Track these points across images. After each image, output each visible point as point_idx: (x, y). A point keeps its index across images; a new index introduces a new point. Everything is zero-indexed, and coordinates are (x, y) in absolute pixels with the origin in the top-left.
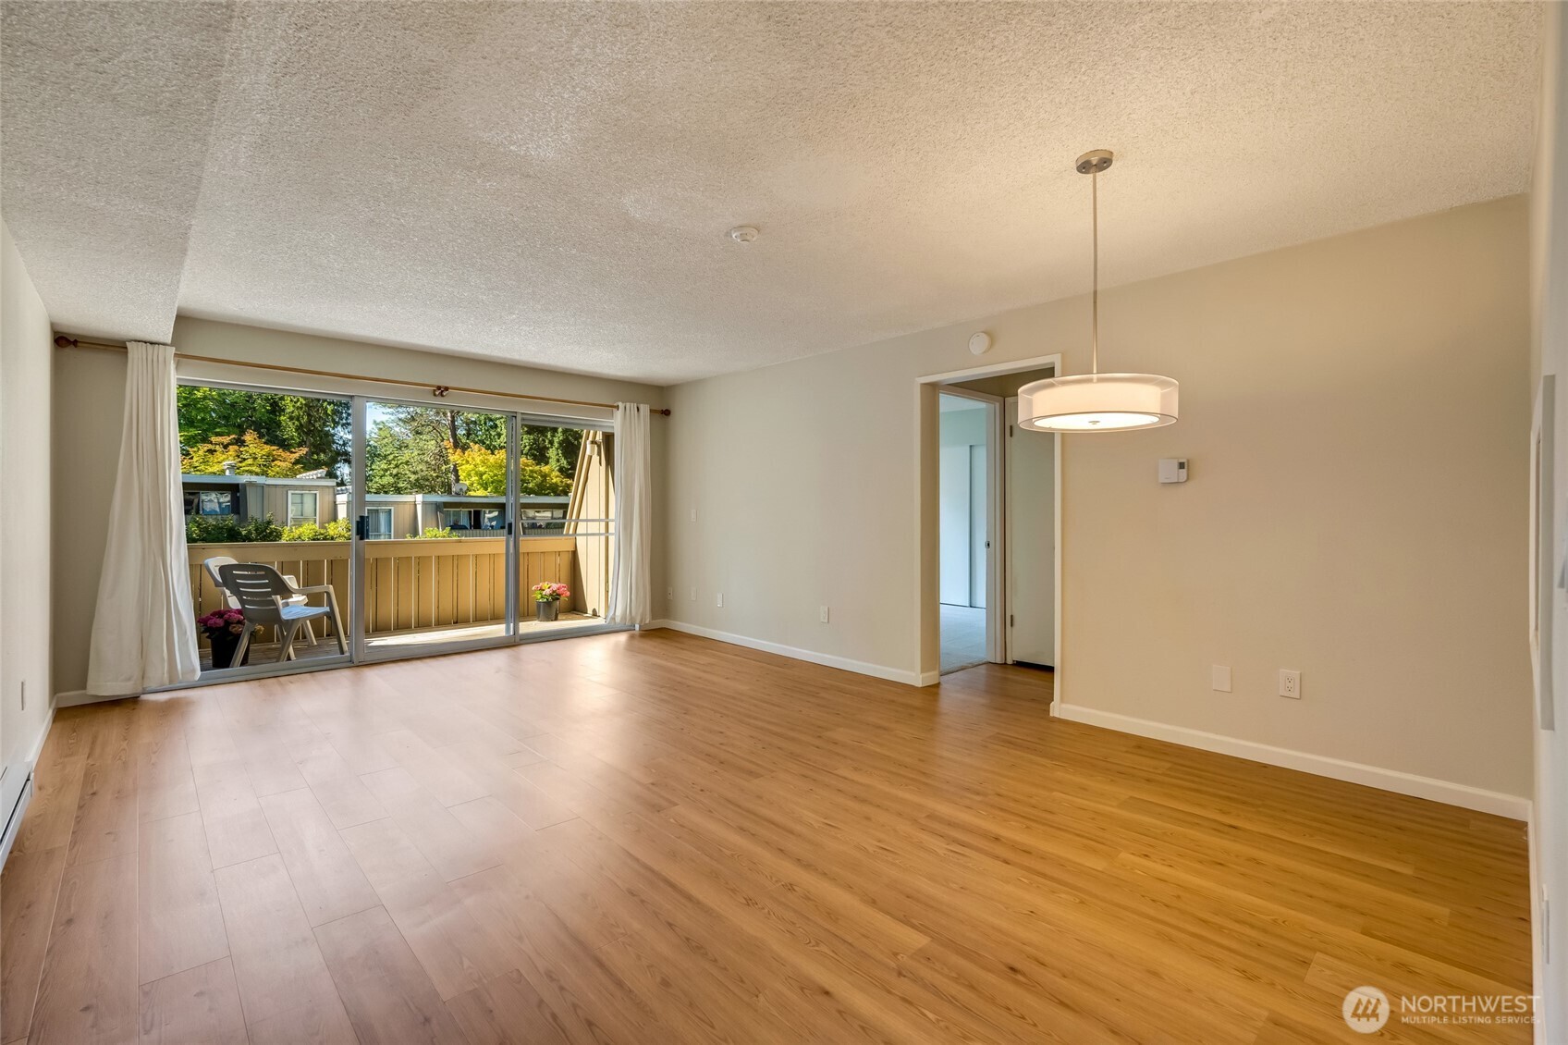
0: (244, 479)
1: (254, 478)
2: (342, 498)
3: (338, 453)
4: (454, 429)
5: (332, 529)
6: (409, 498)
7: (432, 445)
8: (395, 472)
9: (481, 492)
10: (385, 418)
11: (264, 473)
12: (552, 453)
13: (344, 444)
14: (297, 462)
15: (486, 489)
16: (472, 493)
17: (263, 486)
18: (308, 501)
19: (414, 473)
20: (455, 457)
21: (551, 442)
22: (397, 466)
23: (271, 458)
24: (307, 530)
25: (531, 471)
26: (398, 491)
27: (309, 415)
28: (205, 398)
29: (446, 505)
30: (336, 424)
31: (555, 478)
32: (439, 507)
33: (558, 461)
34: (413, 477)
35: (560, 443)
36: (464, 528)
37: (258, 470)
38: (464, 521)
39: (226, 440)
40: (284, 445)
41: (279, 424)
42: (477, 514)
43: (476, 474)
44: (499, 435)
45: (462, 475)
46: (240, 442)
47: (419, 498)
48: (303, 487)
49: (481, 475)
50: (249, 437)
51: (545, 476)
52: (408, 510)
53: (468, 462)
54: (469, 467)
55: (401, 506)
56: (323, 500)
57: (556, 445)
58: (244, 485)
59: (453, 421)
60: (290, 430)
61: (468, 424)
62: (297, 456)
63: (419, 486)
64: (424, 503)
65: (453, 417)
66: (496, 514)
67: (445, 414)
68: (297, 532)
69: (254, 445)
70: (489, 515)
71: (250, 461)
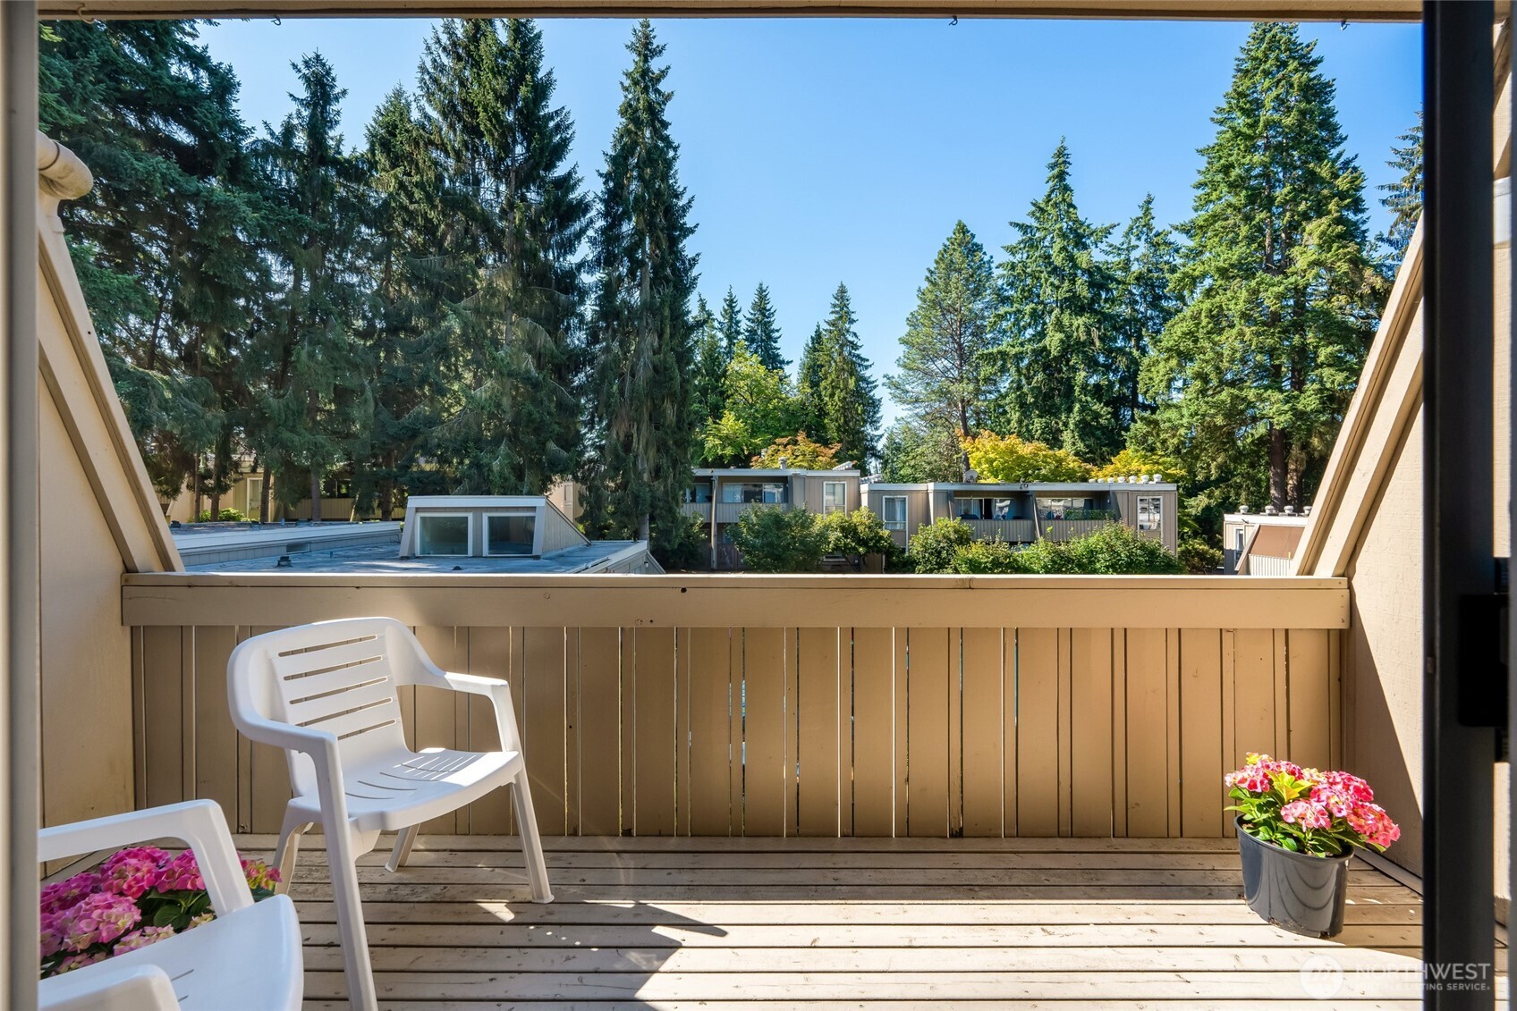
0: (791, 472)
1: (798, 471)
2: (864, 488)
3: (867, 449)
4: (964, 420)
5: (856, 518)
6: (921, 487)
7: (944, 437)
8: (912, 463)
9: (991, 480)
10: (904, 414)
11: (811, 468)
12: (1067, 436)
13: (872, 440)
14: (835, 456)
15: (996, 477)
16: (982, 481)
17: (804, 478)
18: (839, 489)
19: (929, 463)
20: (965, 445)
21: (1066, 424)
22: (914, 458)
23: (816, 454)
24: (835, 518)
25: (1045, 456)
26: (915, 480)
27: (845, 417)
28: (775, 408)
29: (957, 493)
30: (865, 422)
31: (1073, 463)
32: (951, 496)
33: (1074, 444)
34: (928, 468)
35: (1076, 425)
36: (974, 518)
37: (805, 464)
38: (974, 510)
39: (785, 441)
40: (826, 443)
41: (824, 427)
42: (989, 504)
43: (987, 462)
44: (1009, 422)
45: (972, 463)
46: (795, 443)
47: (931, 486)
48: (834, 478)
49: (991, 462)
50: (801, 437)
51: (1060, 461)
52: (921, 497)
53: (978, 449)
54: (979, 454)
55: (914, 495)
56: (849, 489)
57: (1072, 426)
58: (791, 477)
59: (964, 412)
60: (832, 433)
61: (978, 414)
62: (833, 451)
63: (932, 476)
64: (936, 492)
65: (963, 407)
66: (1008, 502)
67: (956, 406)
68: (827, 519)
69: (805, 445)
70: (1002, 506)
71: (800, 458)
